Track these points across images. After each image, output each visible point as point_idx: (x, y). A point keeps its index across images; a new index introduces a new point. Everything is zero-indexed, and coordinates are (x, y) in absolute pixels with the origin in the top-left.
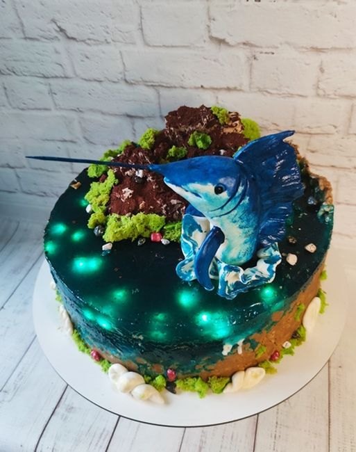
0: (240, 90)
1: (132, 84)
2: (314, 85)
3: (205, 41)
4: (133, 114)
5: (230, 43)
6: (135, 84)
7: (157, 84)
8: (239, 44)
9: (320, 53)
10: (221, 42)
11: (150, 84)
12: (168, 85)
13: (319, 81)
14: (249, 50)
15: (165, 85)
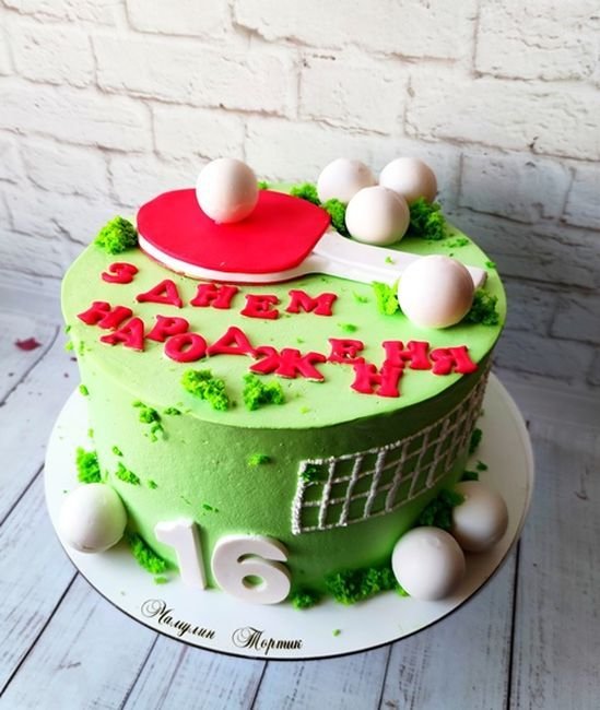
0: (283, 117)
1: (108, 92)
2: (400, 117)
3: (225, 30)
4: (108, 146)
5: (266, 37)
6: (112, 93)
7: (148, 96)
8: (279, 39)
9: (408, 64)
10: (252, 33)
11: (136, 94)
12: (167, 99)
13: (406, 110)
14: (295, 50)
15: (162, 98)
